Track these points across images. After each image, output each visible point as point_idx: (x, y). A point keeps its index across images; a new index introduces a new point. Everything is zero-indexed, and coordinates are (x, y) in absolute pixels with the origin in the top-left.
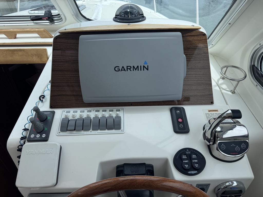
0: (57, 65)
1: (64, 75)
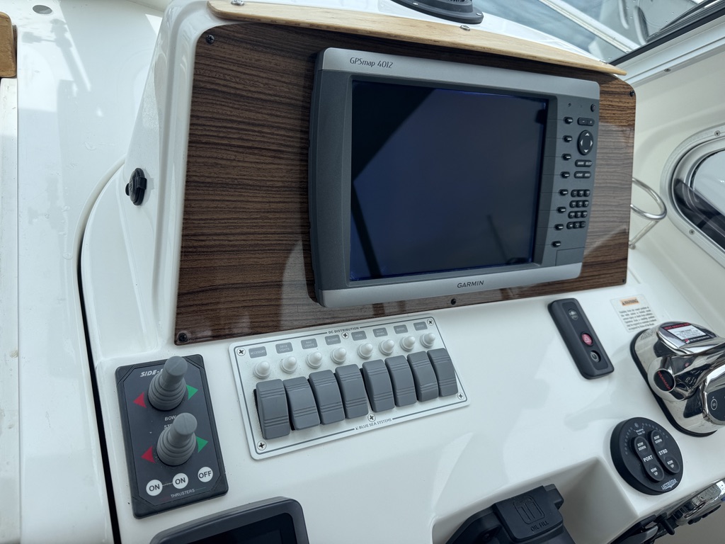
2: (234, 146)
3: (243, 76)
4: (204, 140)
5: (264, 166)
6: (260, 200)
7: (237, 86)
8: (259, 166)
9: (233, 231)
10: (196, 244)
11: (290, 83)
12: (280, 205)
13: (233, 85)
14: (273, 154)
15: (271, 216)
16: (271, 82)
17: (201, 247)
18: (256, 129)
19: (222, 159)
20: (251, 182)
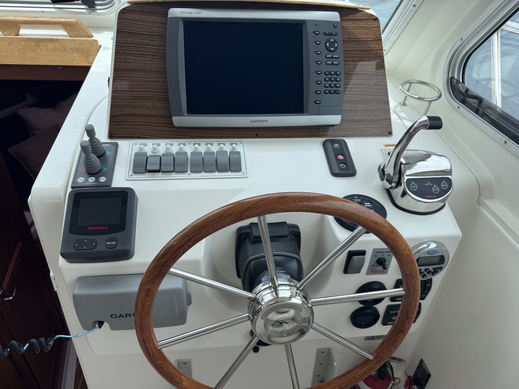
0: (124, 60)
1: (136, 78)
2: (134, 54)
3: (137, 25)
4: (121, 52)
5: (147, 62)
6: (146, 76)
7: (135, 29)
8: (145, 62)
9: (133, 90)
10: (117, 95)
11: (158, 27)
12: (155, 79)
13: (133, 29)
14: (151, 57)
15: (150, 84)
16: (149, 27)
17: (119, 96)
18: (143, 46)
19: (128, 59)
20: (141, 69)
